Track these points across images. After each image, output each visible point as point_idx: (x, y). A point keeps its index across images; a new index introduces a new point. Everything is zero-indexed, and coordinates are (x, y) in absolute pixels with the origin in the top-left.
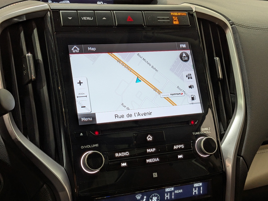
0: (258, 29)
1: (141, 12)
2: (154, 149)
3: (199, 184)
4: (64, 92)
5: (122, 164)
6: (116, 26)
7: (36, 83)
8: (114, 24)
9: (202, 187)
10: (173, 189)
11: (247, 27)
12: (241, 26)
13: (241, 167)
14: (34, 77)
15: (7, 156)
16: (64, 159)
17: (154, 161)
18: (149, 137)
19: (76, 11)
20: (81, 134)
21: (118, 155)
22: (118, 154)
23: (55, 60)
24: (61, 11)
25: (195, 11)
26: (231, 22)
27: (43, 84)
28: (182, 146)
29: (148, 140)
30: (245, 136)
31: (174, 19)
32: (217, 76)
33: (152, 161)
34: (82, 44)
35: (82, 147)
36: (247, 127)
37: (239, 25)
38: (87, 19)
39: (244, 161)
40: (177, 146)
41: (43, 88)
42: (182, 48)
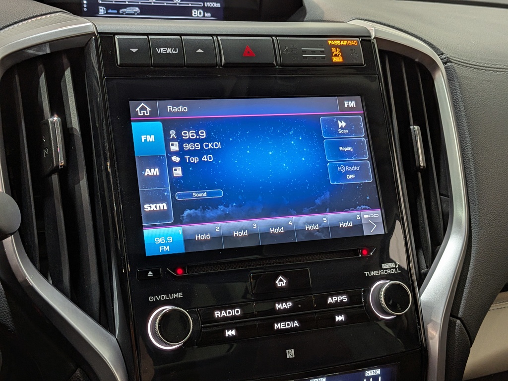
0: (497, 71)
1: (270, 38)
2: (289, 304)
3: (374, 371)
4: (119, 191)
5: (227, 331)
6: (221, 66)
7: (66, 174)
8: (219, 62)
9: (380, 378)
10: (324, 380)
11: (477, 67)
12: (465, 64)
13: (457, 338)
14: (62, 162)
15: (8, 312)
16: (117, 321)
17: (290, 326)
18: (281, 280)
19: (146, 37)
20: (150, 274)
21: (219, 315)
22: (219, 312)
23: (103, 130)
24: (117, 37)
25: (375, 38)
26: (444, 56)
27: (80, 175)
28: (344, 298)
29: (278, 285)
30: (466, 279)
31: (333, 52)
32: (416, 163)
33: (285, 326)
34: (156, 100)
35: (151, 299)
36: (471, 262)
37: (459, 63)
38: (166, 51)
39: (463, 328)
40: (335, 299)
41: (79, 182)
42: (349, 108)
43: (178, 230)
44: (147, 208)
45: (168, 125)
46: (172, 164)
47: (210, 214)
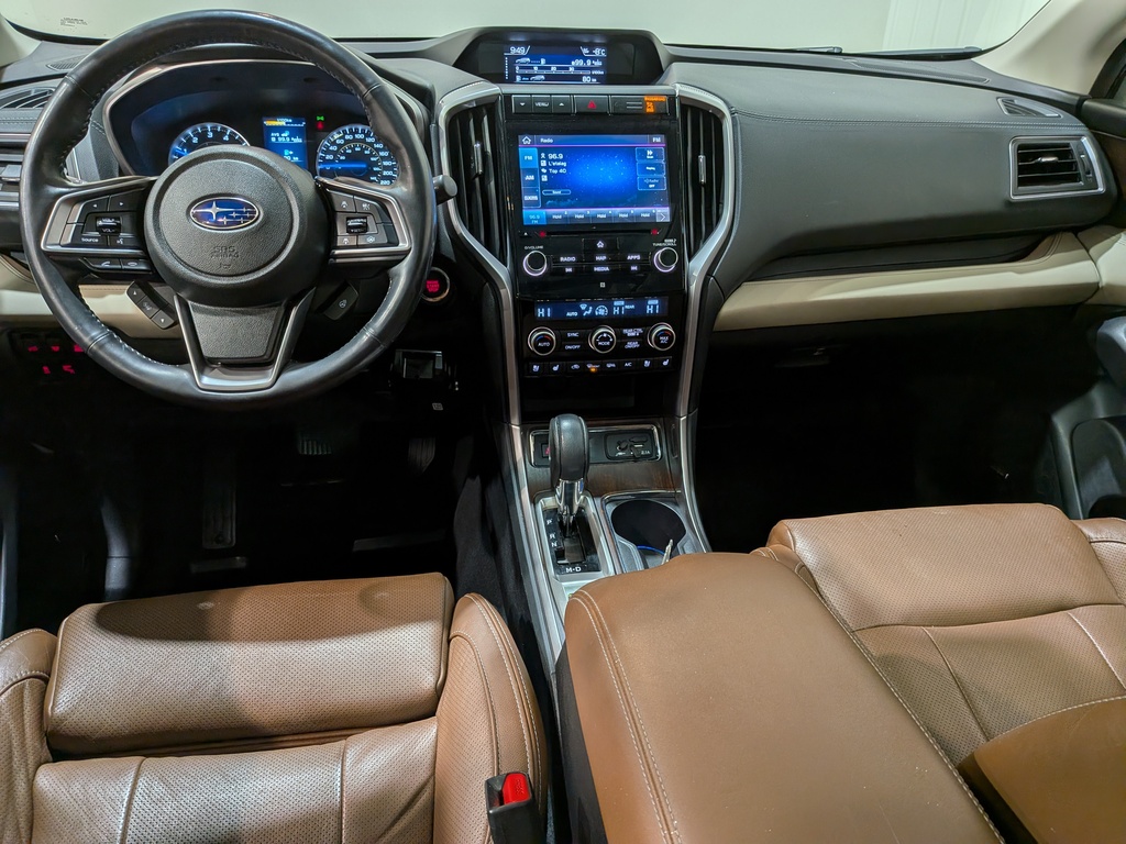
1: (607, 96)
2: (604, 258)
5: (567, 269)
6: (575, 114)
7: (483, 178)
8: (573, 111)
10: (622, 303)
11: (749, 115)
14: (481, 171)
17: (604, 270)
18: (600, 244)
19: (530, 96)
20: (526, 233)
22: (563, 258)
24: (513, 96)
25: (679, 96)
26: (732, 109)
27: (491, 178)
28: (638, 257)
29: (599, 246)
31: (648, 105)
32: (699, 180)
33: (601, 270)
34: (534, 135)
35: (526, 248)
37: (744, 114)
38: (541, 105)
40: (632, 257)
41: (490, 183)
42: (656, 143)
43: (544, 212)
44: (526, 198)
45: (541, 150)
46: (542, 173)
47: (562, 204)
